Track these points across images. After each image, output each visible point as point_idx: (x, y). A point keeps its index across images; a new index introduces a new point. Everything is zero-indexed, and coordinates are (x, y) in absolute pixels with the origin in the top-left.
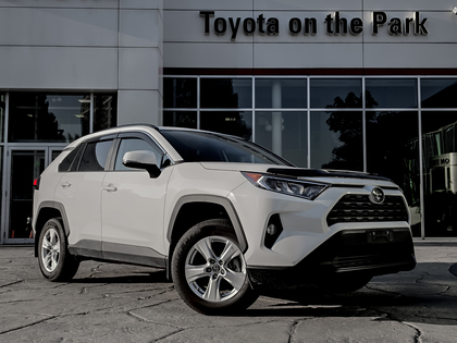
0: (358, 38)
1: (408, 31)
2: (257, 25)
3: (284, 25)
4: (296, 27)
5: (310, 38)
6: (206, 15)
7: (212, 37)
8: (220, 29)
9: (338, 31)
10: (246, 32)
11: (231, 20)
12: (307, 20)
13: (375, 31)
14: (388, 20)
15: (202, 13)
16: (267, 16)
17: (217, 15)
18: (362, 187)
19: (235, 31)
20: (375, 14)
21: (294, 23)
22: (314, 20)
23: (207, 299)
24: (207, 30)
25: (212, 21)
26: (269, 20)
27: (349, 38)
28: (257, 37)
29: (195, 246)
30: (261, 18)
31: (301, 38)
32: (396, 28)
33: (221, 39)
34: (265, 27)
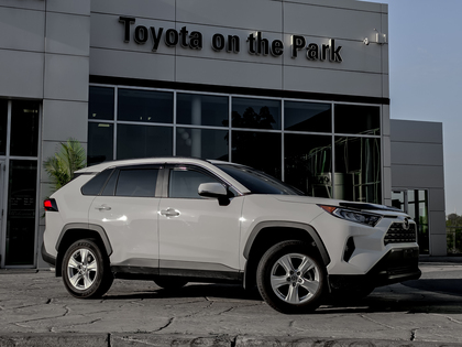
0: (278, 60)
1: (324, 58)
2: (180, 38)
3: (207, 40)
4: (219, 43)
5: (232, 56)
6: (126, 21)
7: (132, 45)
8: (141, 37)
9: (259, 52)
10: (169, 44)
11: (153, 29)
12: (230, 37)
13: (295, 54)
14: (307, 45)
15: (121, 18)
16: (190, 30)
17: (138, 23)
18: (396, 217)
19: (156, 42)
20: (295, 37)
21: (217, 38)
22: (237, 38)
23: (290, 302)
24: (127, 38)
25: (132, 28)
26: (193, 33)
27: (269, 59)
28: (179, 50)
29: (278, 261)
30: (184, 31)
31: (223, 55)
32: (314, 53)
33: (140, 48)
34: (188, 40)
